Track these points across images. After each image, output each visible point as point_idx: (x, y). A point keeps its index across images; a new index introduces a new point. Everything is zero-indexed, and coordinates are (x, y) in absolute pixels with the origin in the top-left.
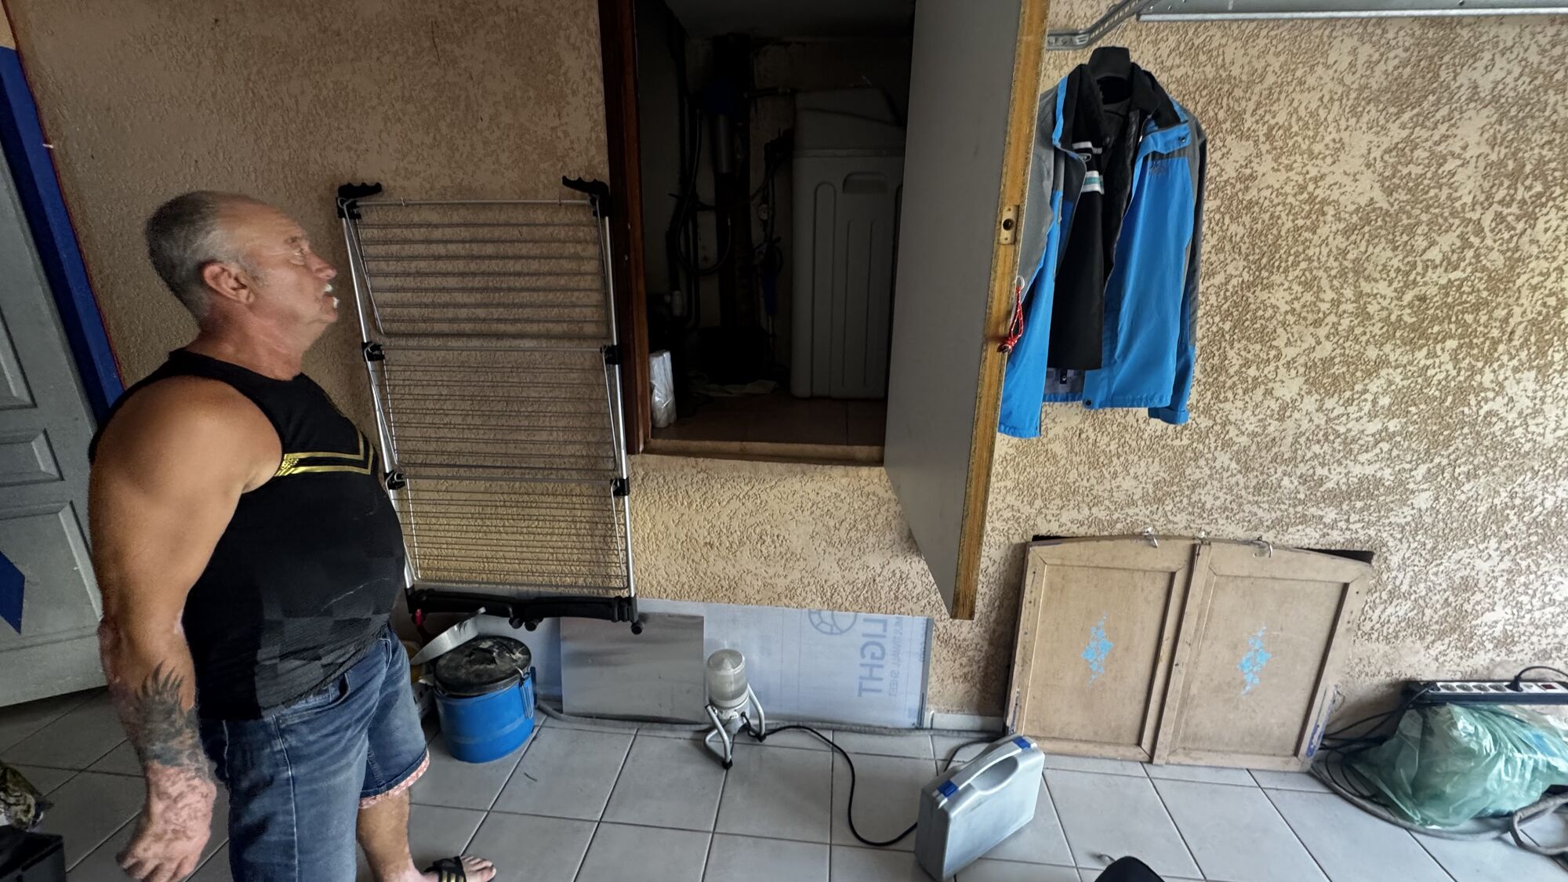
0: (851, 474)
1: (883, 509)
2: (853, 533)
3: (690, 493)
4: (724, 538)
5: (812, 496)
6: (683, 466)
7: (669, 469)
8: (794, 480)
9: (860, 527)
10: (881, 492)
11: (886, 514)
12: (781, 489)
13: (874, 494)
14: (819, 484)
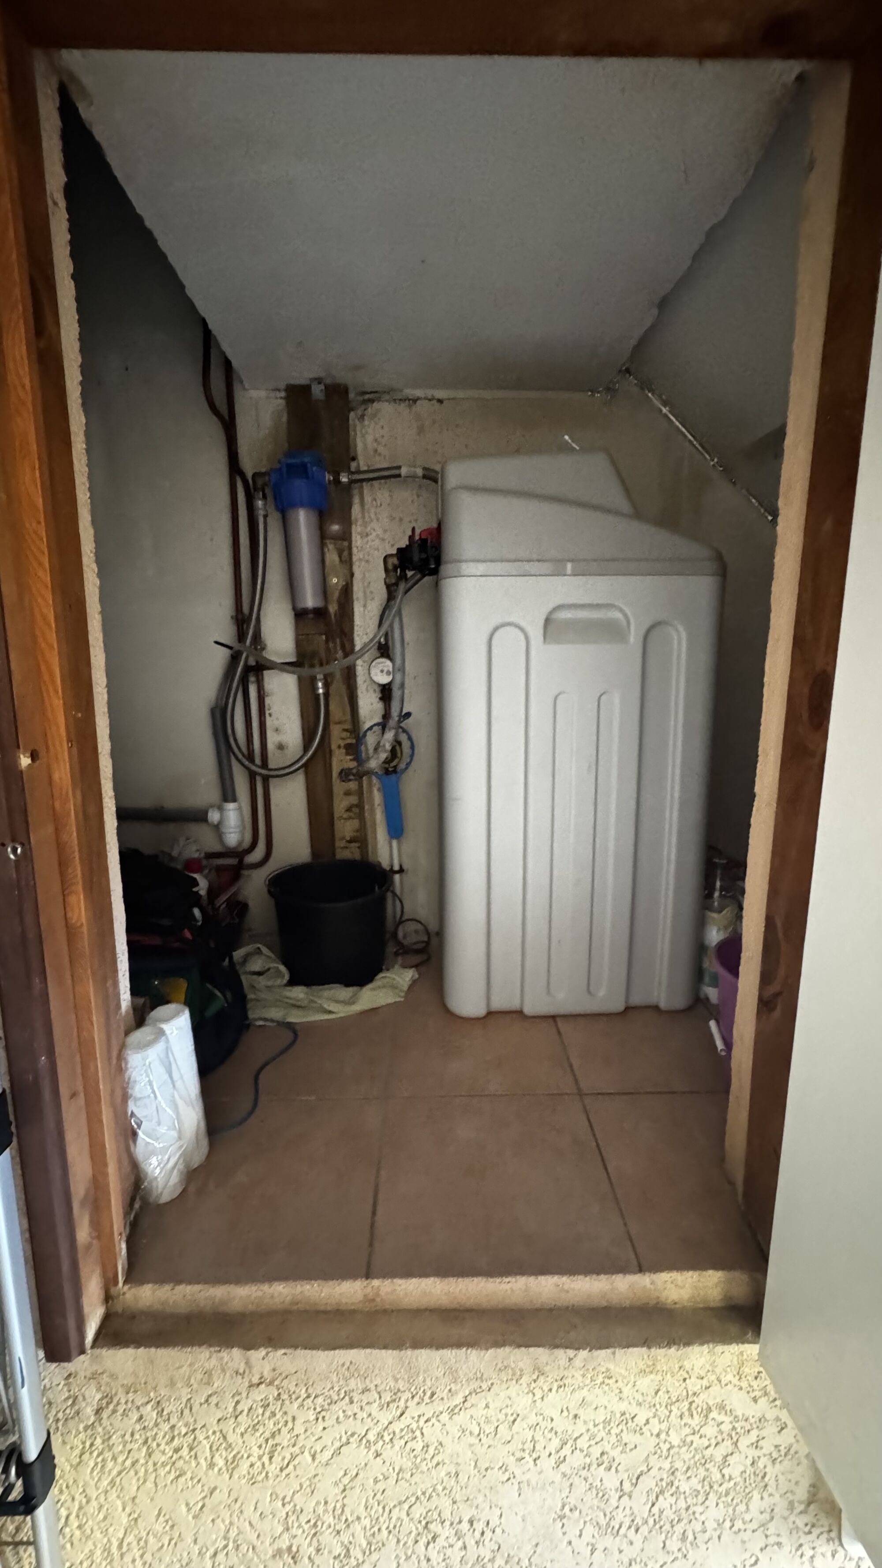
0: (662, 1366)
1: (744, 1443)
2: (664, 1503)
3: (231, 1438)
4: (327, 1537)
5: (561, 1424)
6: (208, 1373)
7: (172, 1384)
8: (514, 1389)
9: (685, 1487)
10: (739, 1403)
11: (752, 1453)
12: (479, 1412)
13: (722, 1407)
14: (578, 1396)
